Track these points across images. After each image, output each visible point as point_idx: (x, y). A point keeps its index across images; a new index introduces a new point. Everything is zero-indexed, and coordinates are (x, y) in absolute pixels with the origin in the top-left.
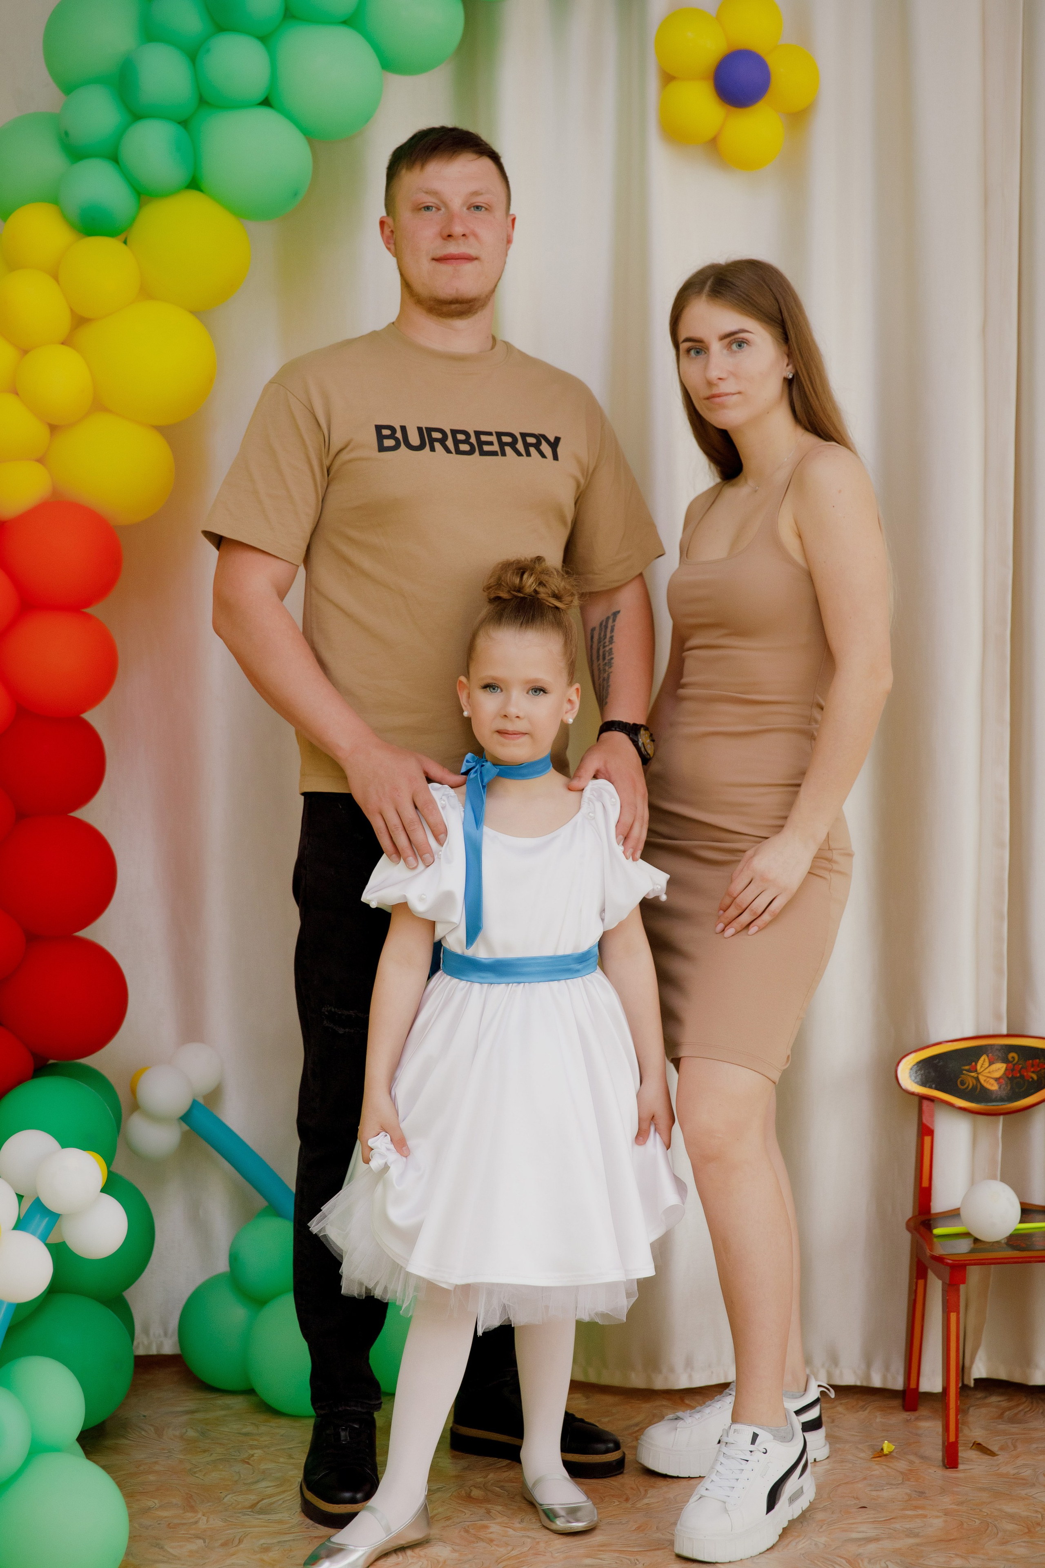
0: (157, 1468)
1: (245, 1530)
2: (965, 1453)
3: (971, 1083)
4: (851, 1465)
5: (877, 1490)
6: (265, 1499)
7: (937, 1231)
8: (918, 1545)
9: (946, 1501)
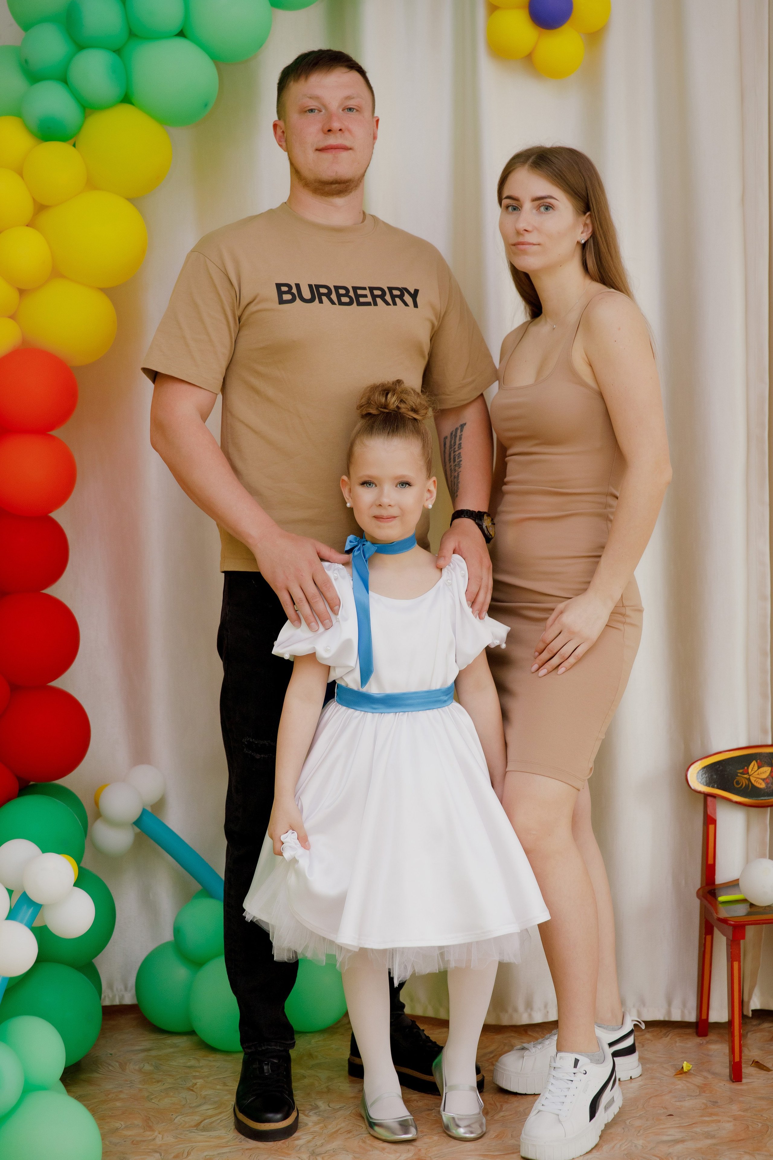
0: (122, 1096)
1: (191, 1144)
2: (747, 1070)
3: (744, 782)
4: (659, 1081)
5: (680, 1101)
6: (207, 1119)
7: (721, 899)
8: (715, 1145)
9: (735, 1109)
